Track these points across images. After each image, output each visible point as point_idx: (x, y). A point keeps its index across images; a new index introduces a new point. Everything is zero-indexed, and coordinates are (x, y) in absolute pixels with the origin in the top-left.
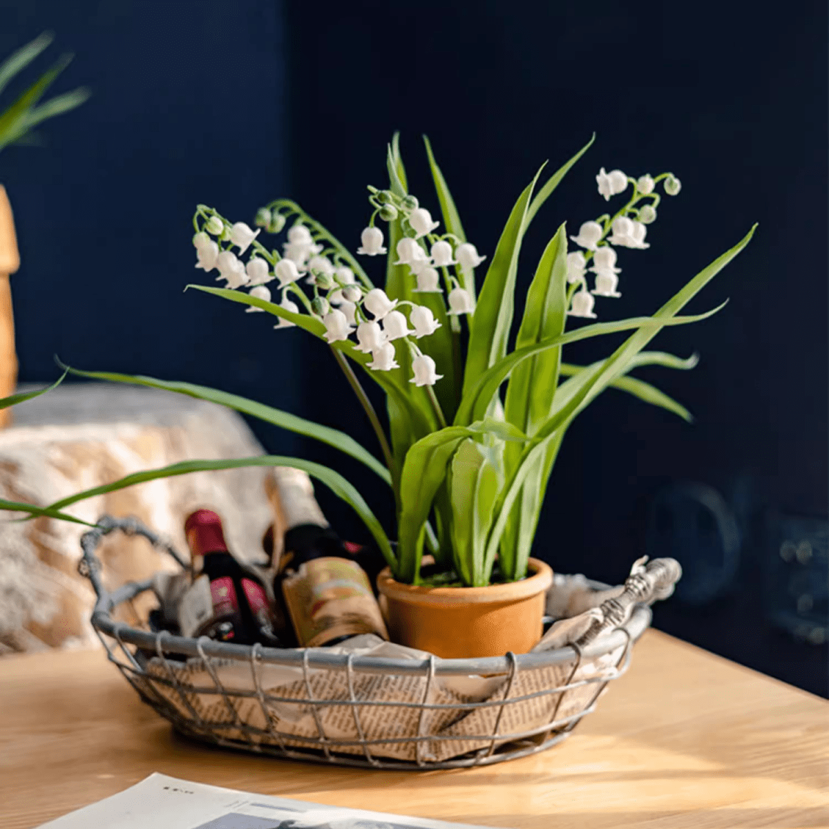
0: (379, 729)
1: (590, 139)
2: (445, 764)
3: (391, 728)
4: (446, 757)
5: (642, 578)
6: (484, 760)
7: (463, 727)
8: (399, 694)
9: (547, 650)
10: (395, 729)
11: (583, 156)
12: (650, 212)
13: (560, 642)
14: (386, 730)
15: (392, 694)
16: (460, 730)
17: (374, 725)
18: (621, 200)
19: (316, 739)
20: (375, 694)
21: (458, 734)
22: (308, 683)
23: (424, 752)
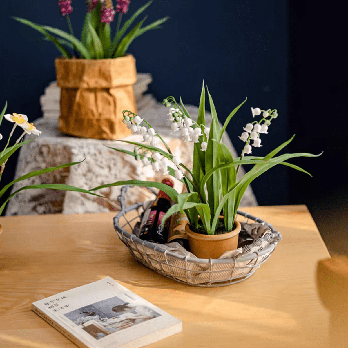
0: (177, 272)
1: (245, 99)
2: (197, 285)
3: (180, 273)
4: (197, 283)
5: (271, 235)
6: (209, 286)
7: (200, 276)
8: (181, 264)
9: (225, 258)
10: (181, 273)
11: (244, 104)
12: (268, 122)
13: (230, 256)
14: (179, 273)
15: (179, 263)
16: (199, 277)
17: (175, 271)
18: (259, 118)
19: (161, 271)
20: (175, 262)
21: (199, 278)
22: (156, 256)
23: (190, 281)
